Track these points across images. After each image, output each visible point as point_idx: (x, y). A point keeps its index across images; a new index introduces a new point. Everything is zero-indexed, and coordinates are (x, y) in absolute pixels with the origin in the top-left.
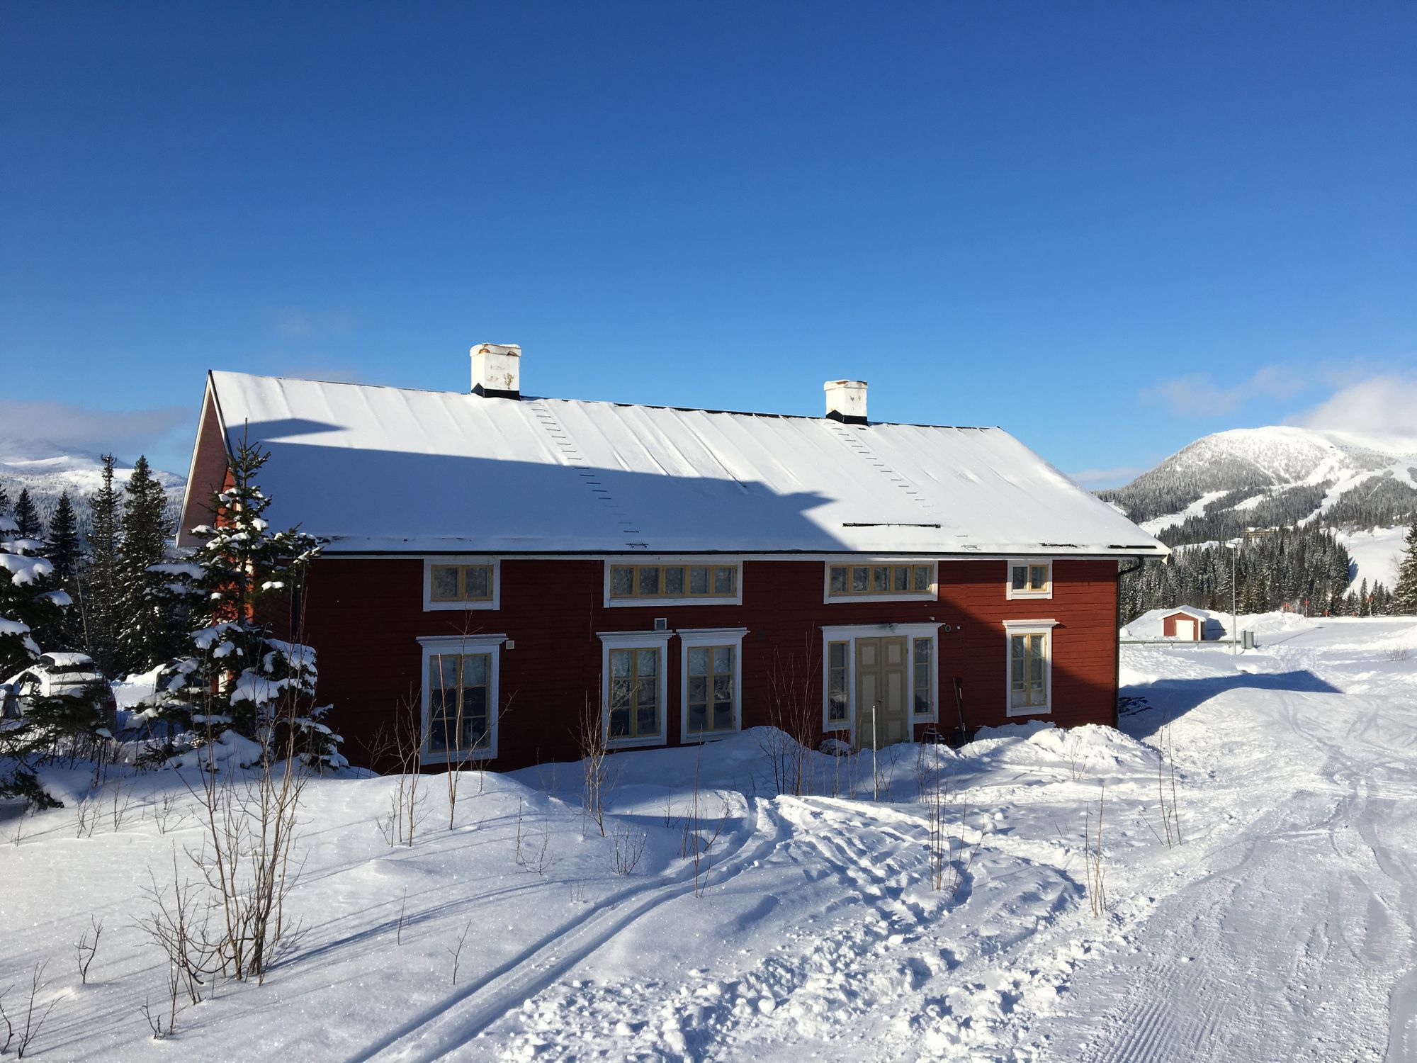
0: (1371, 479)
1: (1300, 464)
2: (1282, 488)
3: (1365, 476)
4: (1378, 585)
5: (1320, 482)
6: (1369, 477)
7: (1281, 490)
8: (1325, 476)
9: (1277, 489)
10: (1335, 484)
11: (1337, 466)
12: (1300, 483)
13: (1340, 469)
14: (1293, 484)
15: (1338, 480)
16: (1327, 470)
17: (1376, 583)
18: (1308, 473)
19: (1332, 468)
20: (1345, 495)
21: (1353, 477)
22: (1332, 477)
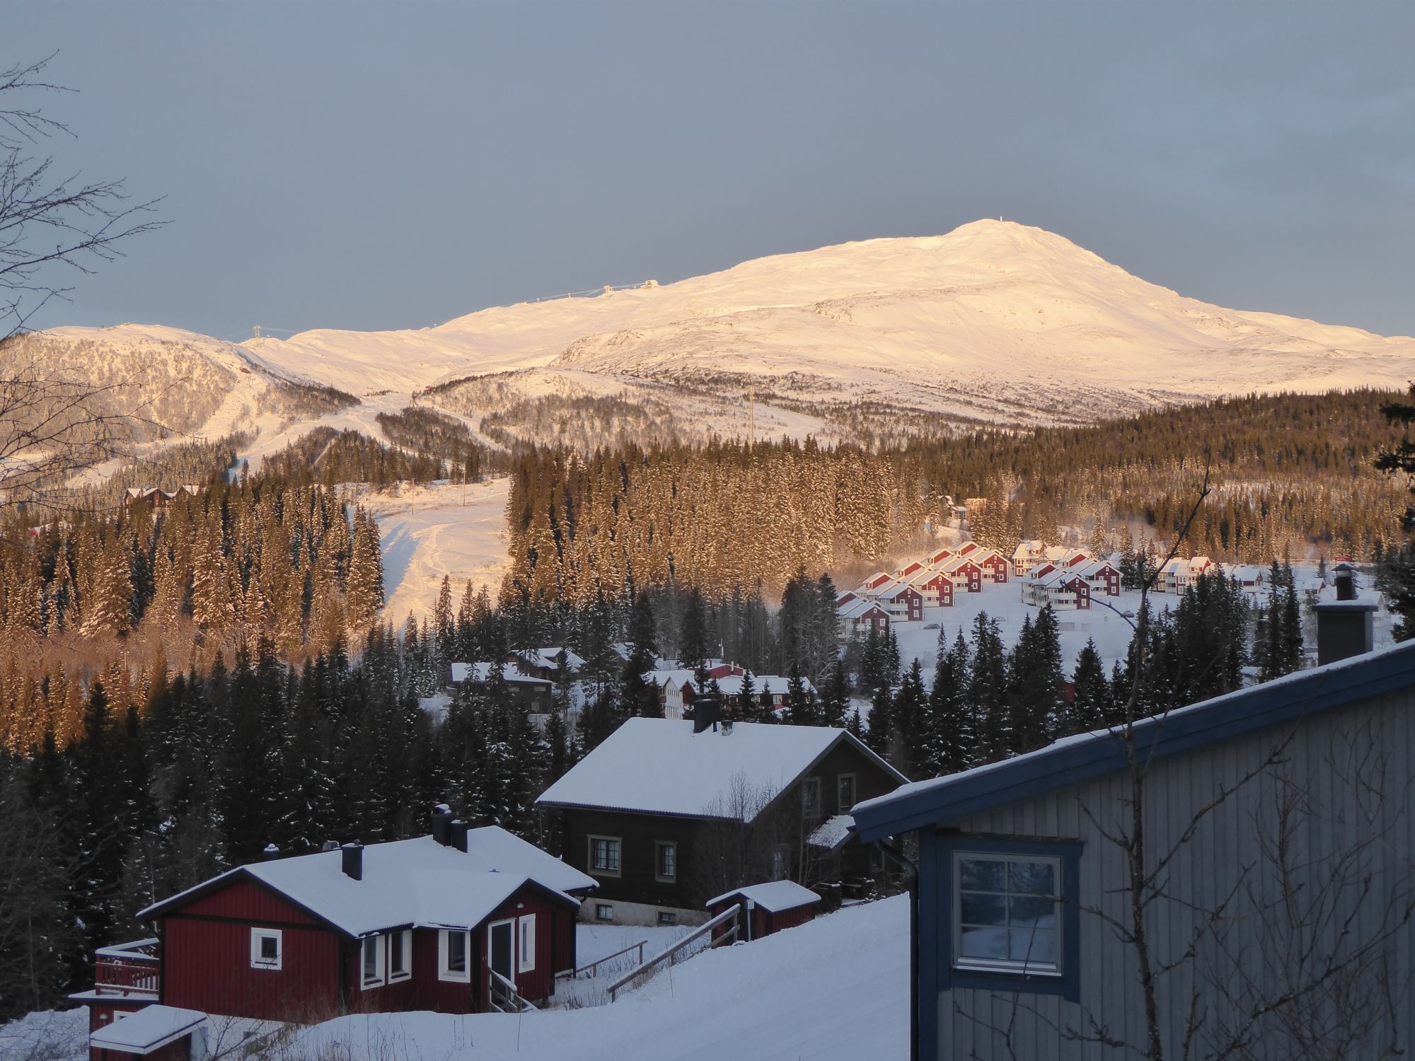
0: (319, 430)
1: (187, 400)
2: (157, 446)
3: (306, 426)
4: (475, 594)
5: (226, 436)
6: (312, 428)
7: (155, 452)
8: (234, 425)
9: (147, 447)
10: (253, 439)
11: (254, 406)
12: (187, 440)
13: (260, 413)
14: (176, 441)
15: (258, 432)
16: (237, 413)
17: (470, 589)
18: (203, 418)
19: (245, 412)
20: (272, 461)
21: (283, 428)
22: (244, 427)
